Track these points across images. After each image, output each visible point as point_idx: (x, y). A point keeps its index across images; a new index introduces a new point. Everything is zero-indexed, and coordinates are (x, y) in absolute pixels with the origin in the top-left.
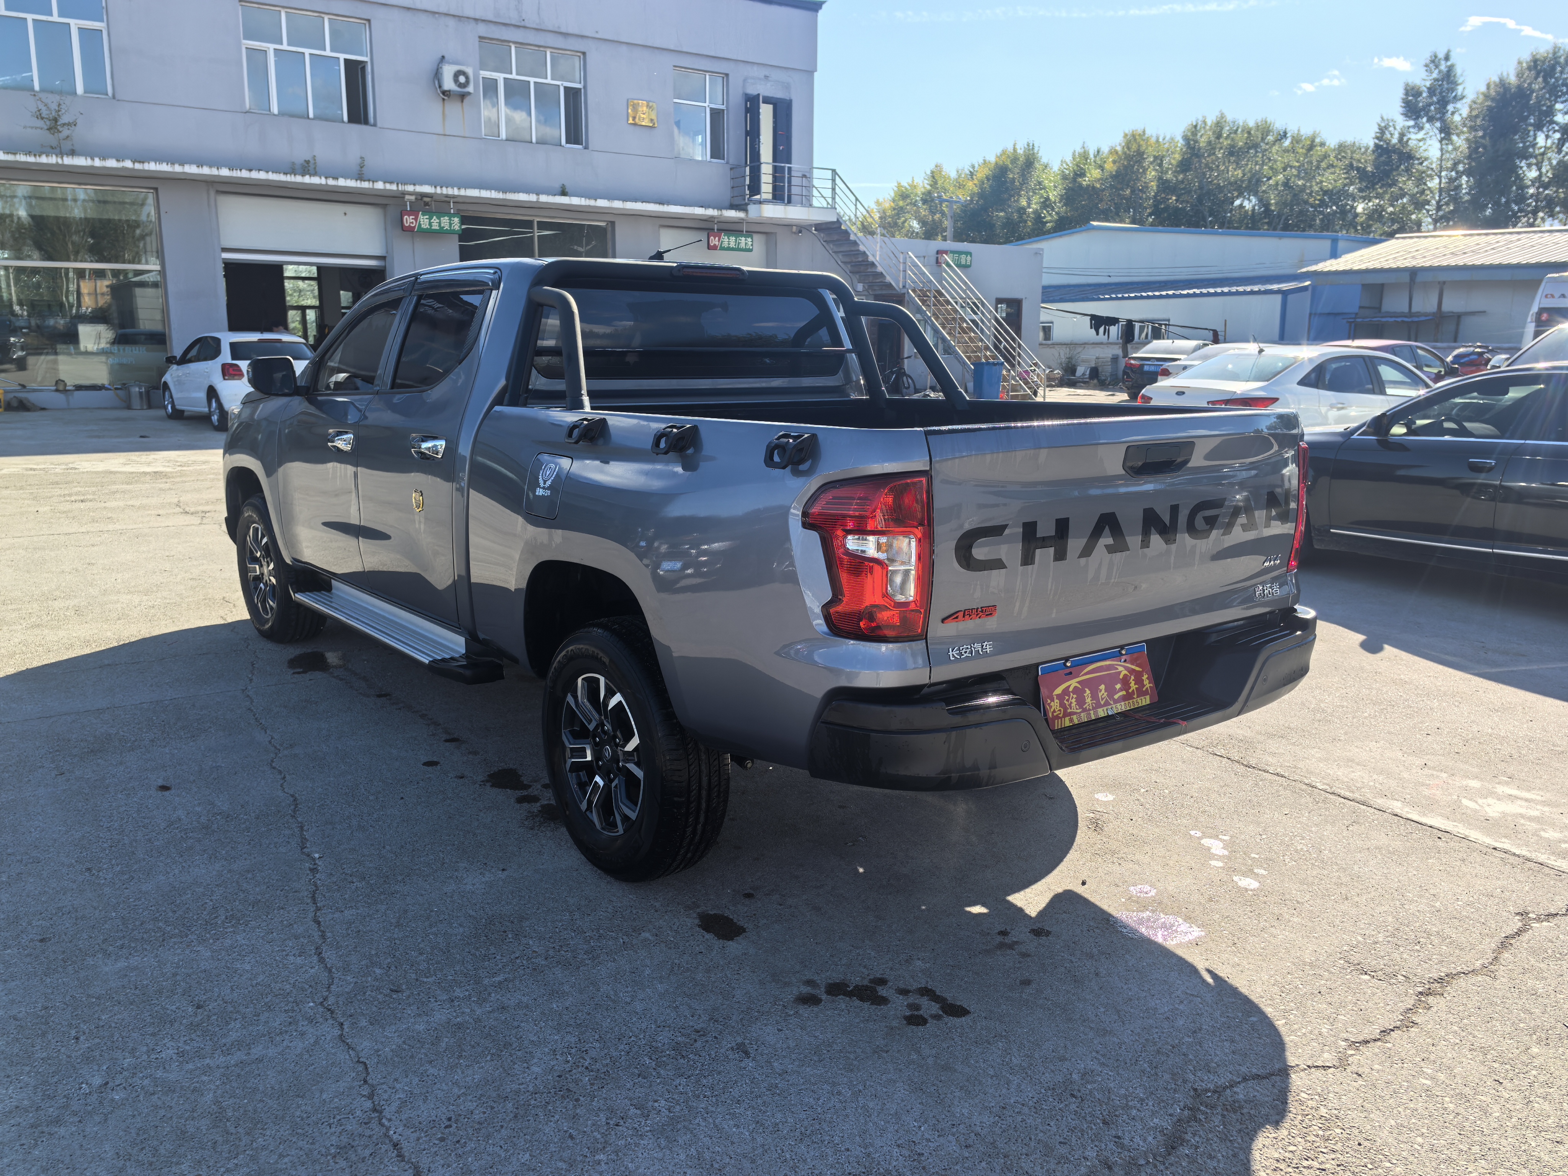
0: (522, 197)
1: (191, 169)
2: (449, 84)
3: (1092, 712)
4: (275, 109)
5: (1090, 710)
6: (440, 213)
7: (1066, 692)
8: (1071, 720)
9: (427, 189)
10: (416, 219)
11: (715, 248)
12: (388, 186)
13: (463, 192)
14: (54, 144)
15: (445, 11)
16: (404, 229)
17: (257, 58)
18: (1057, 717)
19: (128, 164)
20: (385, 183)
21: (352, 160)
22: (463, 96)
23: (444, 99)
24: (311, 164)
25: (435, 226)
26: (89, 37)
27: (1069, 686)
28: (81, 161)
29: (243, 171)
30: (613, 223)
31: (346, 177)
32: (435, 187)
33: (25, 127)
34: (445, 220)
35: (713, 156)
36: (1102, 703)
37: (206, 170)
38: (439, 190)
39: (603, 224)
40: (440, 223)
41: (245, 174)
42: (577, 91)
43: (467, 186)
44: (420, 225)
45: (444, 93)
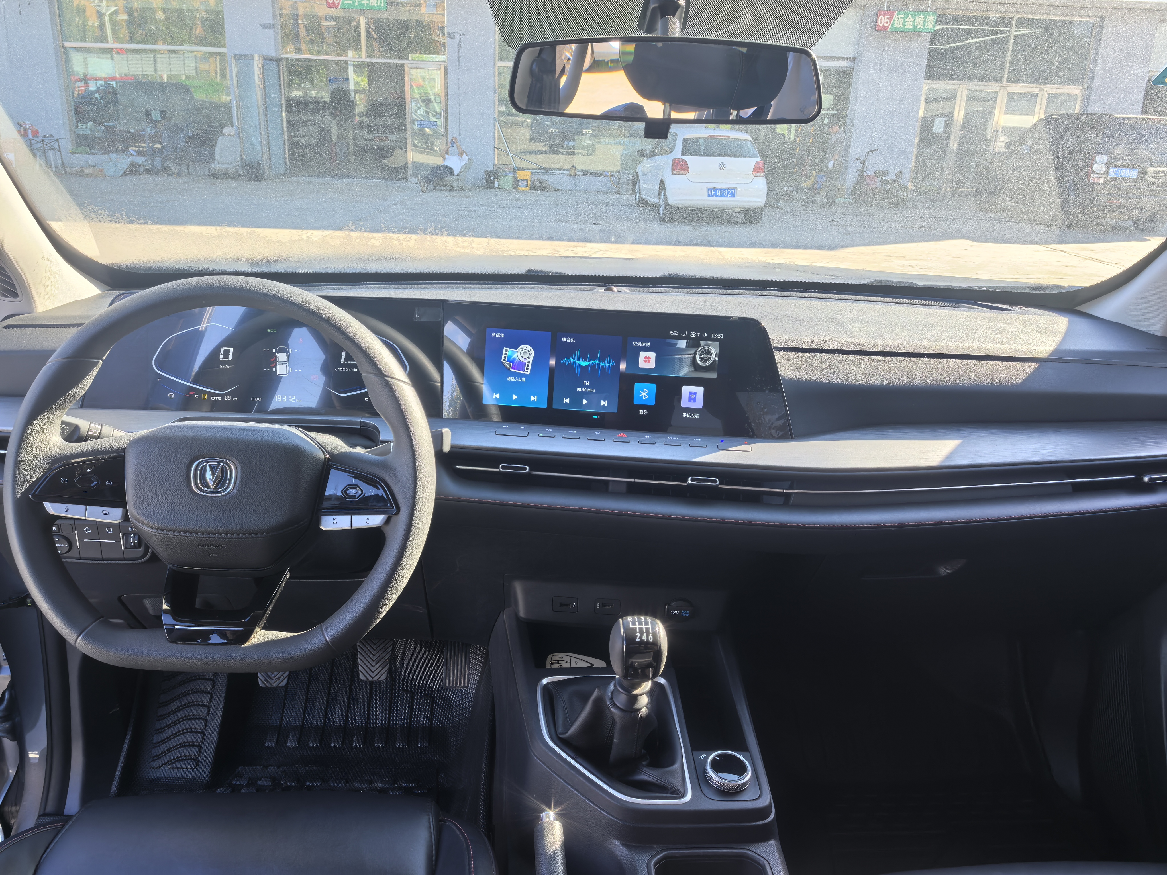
6: (916, 12)
10: (890, 19)
16: (877, 29)
25: (909, 26)
30: (1102, 19)
34: (920, 19)
39: (1092, 20)
40: (914, 22)
44: (894, 24)
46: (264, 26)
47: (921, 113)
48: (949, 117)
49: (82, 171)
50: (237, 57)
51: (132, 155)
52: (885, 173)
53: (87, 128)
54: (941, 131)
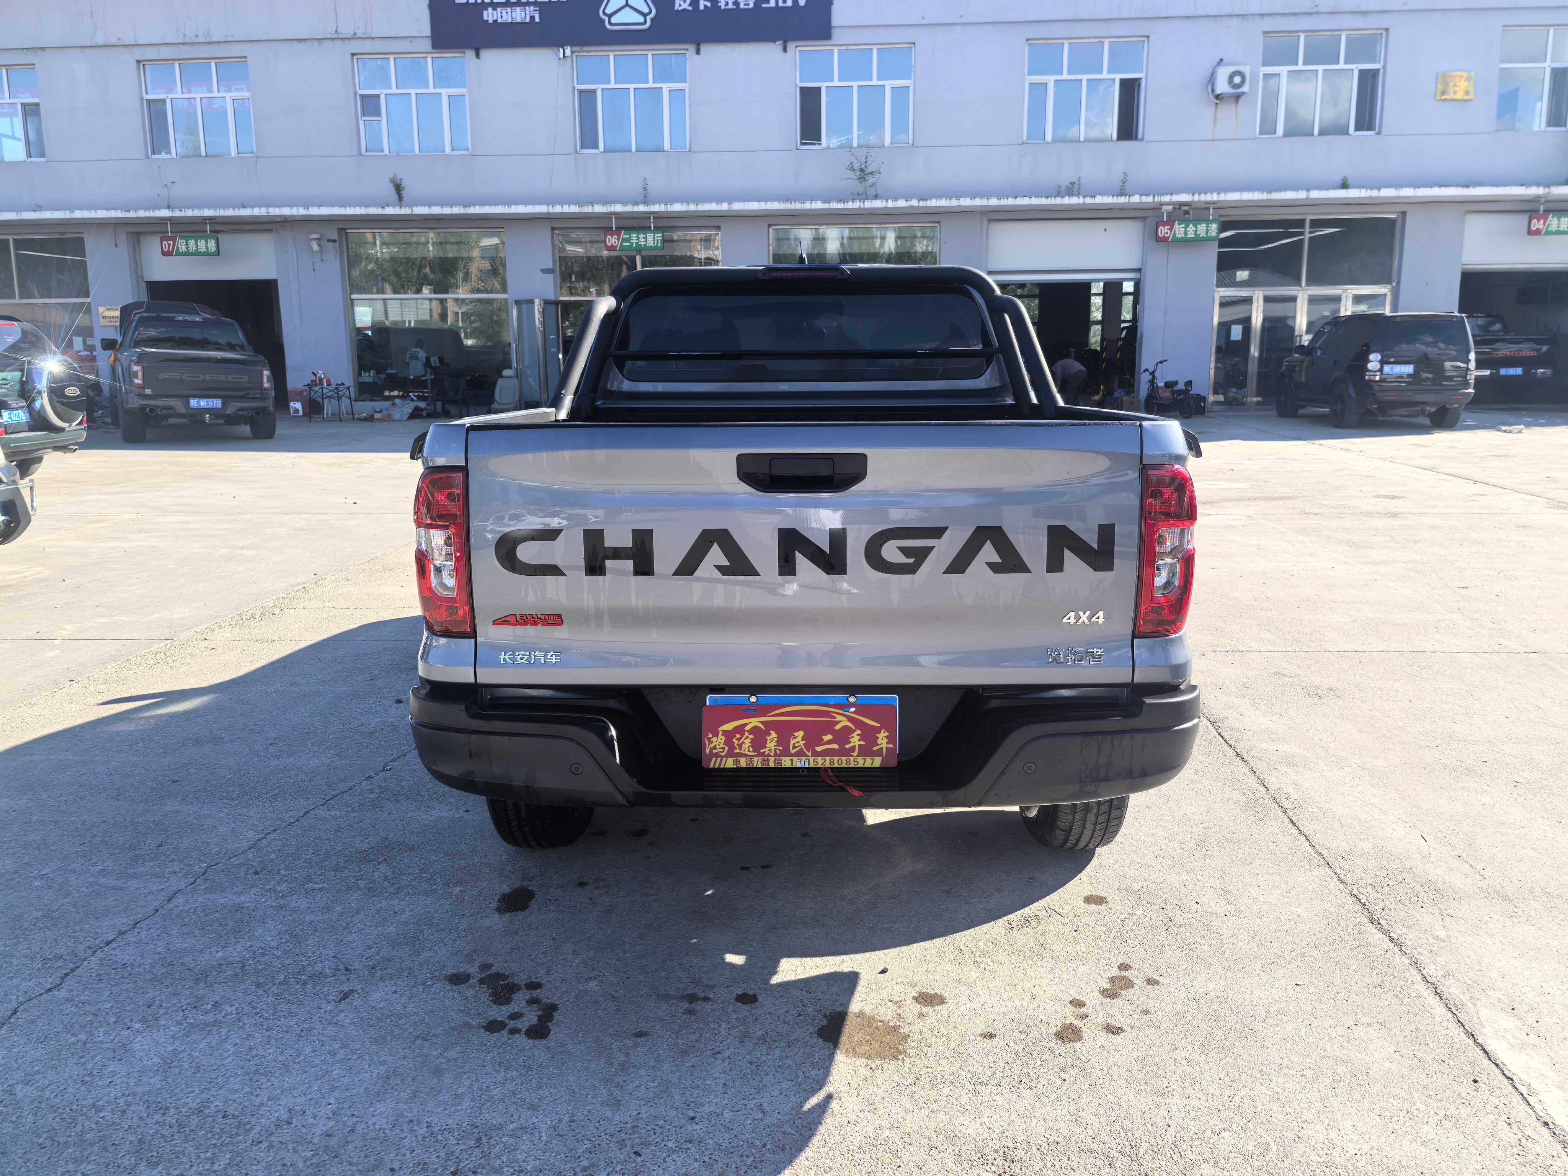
0: (1290, 195)
1: (966, 202)
2: (1222, 86)
3: (772, 759)
4: (1049, 137)
5: (769, 755)
6: (1197, 221)
7: (740, 730)
8: (736, 762)
9: (1184, 198)
10: (1171, 229)
11: (1538, 232)
12: (1145, 199)
13: (1223, 197)
14: (861, 190)
15: (1228, 13)
16: (1158, 240)
17: (1038, 89)
18: (717, 755)
19: (914, 203)
20: (1141, 195)
21: (1116, 176)
22: (1237, 97)
23: (1217, 104)
24: (1076, 186)
25: (1191, 235)
26: (900, 93)
27: (746, 724)
28: (878, 204)
29: (1010, 199)
30: (1404, 214)
31: (1102, 194)
32: (1193, 195)
33: (841, 179)
34: (1202, 228)
35: (1550, 124)
36: (793, 751)
37: (978, 202)
38: (1196, 198)
39: (1393, 216)
40: (1196, 231)
41: (1011, 201)
42: (1374, 73)
43: (1227, 190)
44: (1175, 234)
45: (1218, 97)
46: (545, 271)
47: (1216, 321)
48: (1246, 322)
49: (373, 416)
50: (518, 302)
51: (412, 400)
52: (1176, 383)
53: (368, 377)
54: (1239, 338)
